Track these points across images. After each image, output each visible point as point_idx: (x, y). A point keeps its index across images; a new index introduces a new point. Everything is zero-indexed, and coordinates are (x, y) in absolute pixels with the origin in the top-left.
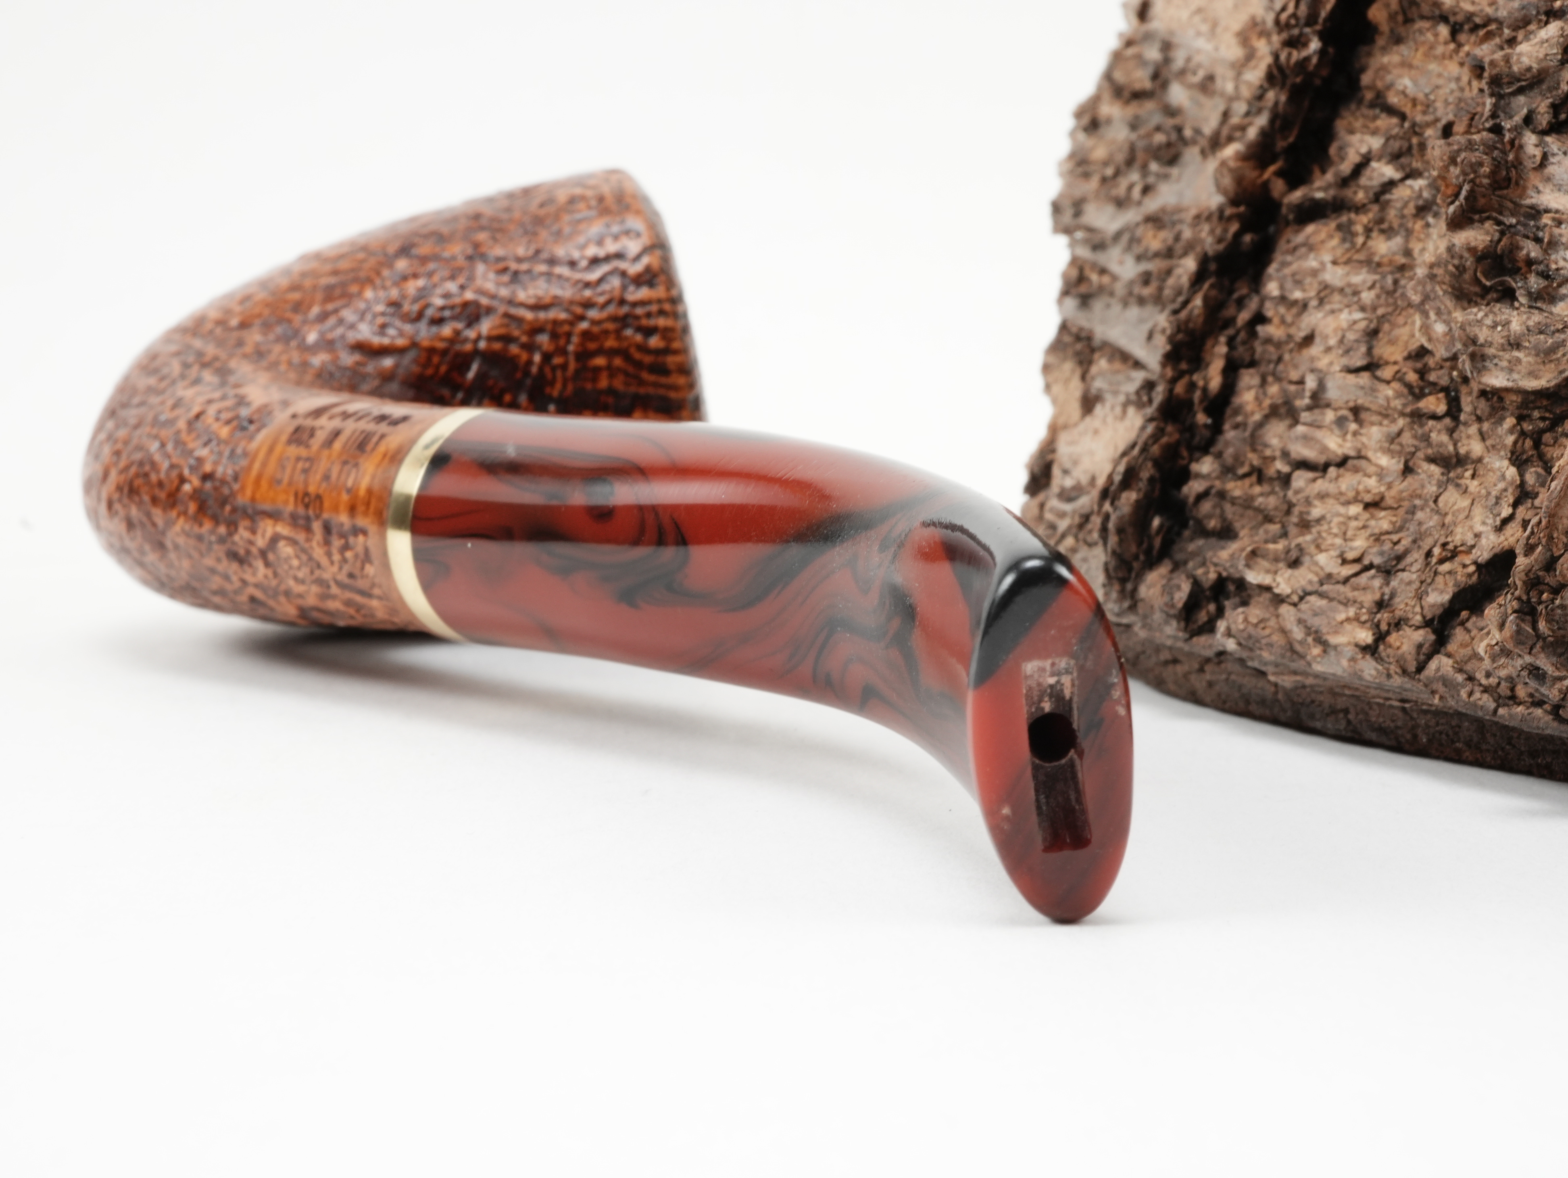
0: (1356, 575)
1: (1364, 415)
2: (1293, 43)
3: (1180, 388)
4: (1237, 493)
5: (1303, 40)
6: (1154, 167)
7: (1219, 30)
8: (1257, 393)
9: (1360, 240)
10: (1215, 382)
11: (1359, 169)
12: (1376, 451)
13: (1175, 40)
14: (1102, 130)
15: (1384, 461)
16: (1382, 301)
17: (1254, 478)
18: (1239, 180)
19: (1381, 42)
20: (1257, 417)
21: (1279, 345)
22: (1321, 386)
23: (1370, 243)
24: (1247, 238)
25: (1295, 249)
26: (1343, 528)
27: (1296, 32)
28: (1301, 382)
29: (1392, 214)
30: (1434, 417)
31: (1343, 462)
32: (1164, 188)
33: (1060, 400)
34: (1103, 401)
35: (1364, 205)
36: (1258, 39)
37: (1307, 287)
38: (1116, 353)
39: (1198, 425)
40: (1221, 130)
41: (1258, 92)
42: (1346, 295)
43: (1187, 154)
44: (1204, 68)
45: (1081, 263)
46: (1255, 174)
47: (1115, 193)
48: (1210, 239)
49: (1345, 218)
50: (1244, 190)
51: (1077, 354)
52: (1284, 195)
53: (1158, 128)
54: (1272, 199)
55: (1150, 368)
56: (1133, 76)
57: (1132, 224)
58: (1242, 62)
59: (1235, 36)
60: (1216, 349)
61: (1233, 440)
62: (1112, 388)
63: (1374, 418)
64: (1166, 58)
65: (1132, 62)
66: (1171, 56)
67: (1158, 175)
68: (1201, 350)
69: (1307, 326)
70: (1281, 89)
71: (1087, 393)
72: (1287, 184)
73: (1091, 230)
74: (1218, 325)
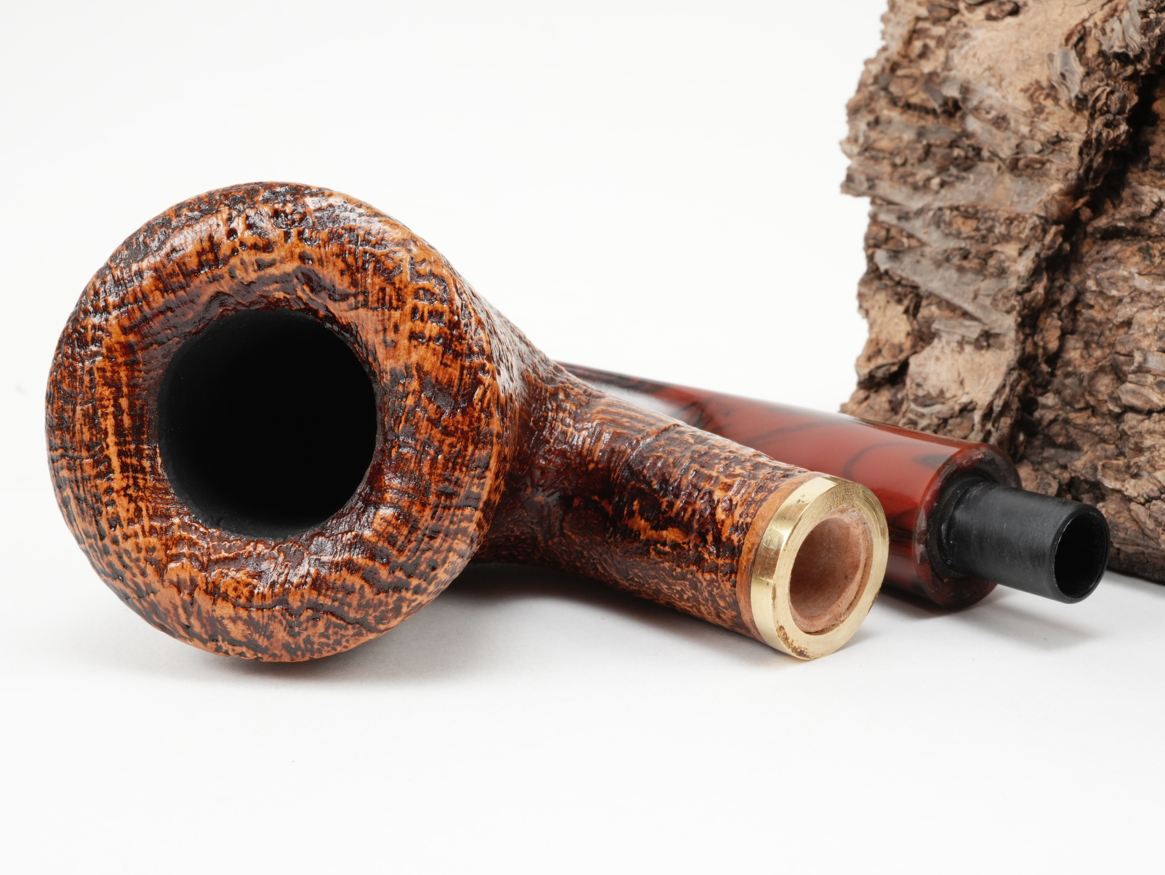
2: (1107, 125)
3: (1029, 348)
4: (1079, 421)
5: (1116, 123)
6: (953, 170)
7: (1004, 84)
8: (1082, 353)
9: (1157, 260)
10: (1053, 345)
13: (972, 86)
14: (883, 128)
17: (1089, 412)
18: (1062, 208)
20: (1086, 371)
21: (1100, 324)
22: (1145, 360)
24: (1066, 247)
25: (1105, 259)
27: (1110, 116)
28: (1129, 355)
31: (1162, 411)
32: (961, 187)
33: (879, 322)
34: (940, 338)
35: (1157, 236)
36: (1045, 99)
37: (1120, 288)
38: (944, 303)
39: (1041, 372)
40: (1018, 160)
41: (1055, 140)
42: (1153, 298)
43: (982, 167)
44: (996, 110)
45: (886, 226)
46: (1071, 204)
47: (909, 179)
48: (1037, 244)
49: (1143, 244)
50: (1064, 215)
51: (897, 294)
52: (1091, 220)
53: (952, 143)
54: (1081, 221)
55: (984, 322)
56: (912, 93)
57: (935, 207)
58: (1033, 113)
59: (1021, 91)
60: (1050, 320)
61: (1070, 385)
62: (947, 329)
64: (963, 97)
65: (907, 82)
66: (968, 97)
67: (956, 176)
68: (1037, 320)
69: (1124, 315)
70: (1096, 152)
71: (919, 326)
72: (1092, 213)
73: (891, 203)
74: (1051, 304)
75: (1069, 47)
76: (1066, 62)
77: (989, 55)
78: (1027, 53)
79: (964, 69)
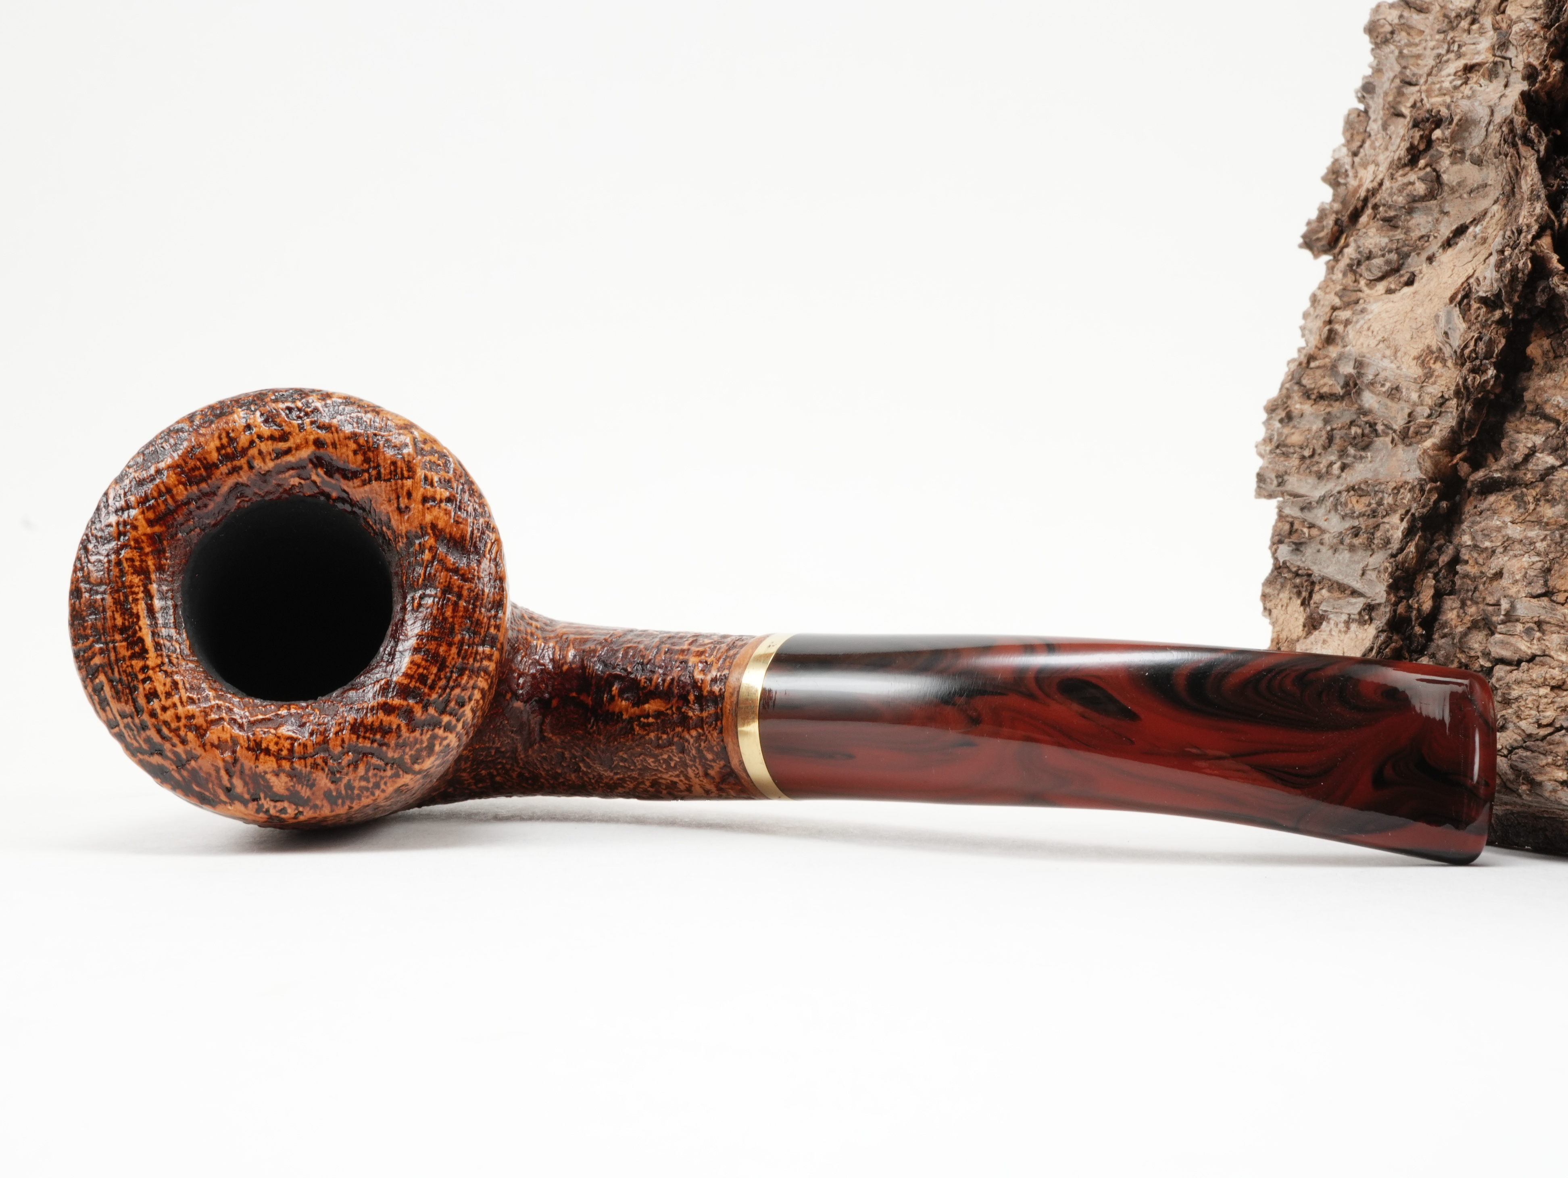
0: (1551, 734)
1: (1545, 627)
2: (1474, 371)
3: (1401, 609)
5: (1482, 368)
6: (1351, 451)
7: (1399, 354)
8: (1458, 612)
9: (1532, 507)
10: (1427, 605)
11: (1527, 458)
12: (1556, 651)
13: (1366, 360)
14: (1295, 422)
15: (1564, 657)
16: (1552, 549)
18: (1436, 464)
19: (1537, 370)
20: (1460, 629)
21: (1474, 579)
22: (1513, 606)
23: (1538, 509)
24: (1444, 504)
25: (1481, 513)
26: (1536, 704)
27: (1478, 362)
28: (1498, 604)
29: (1554, 489)
31: (1532, 659)
32: (1359, 467)
33: (1280, 621)
34: (1329, 620)
35: (1532, 482)
36: (1435, 363)
37: (1494, 539)
38: (1335, 585)
39: (1415, 635)
40: (1409, 428)
41: (1441, 401)
42: (1524, 545)
43: (1379, 442)
44: (1390, 381)
45: (1290, 520)
46: (1447, 459)
47: (1315, 468)
48: (1415, 505)
49: (1518, 492)
50: (1439, 471)
51: (1296, 586)
52: (1469, 475)
53: (1352, 423)
54: (1460, 477)
55: (1368, 595)
56: (1322, 382)
57: (1335, 492)
58: (1423, 379)
59: (1414, 359)
60: (1425, 581)
61: (1444, 646)
62: (1335, 610)
63: (1554, 629)
64: (1358, 373)
65: (1319, 372)
66: (1362, 371)
67: (1355, 457)
68: (1413, 583)
69: (1496, 566)
70: (1467, 401)
71: (1312, 614)
72: (1471, 467)
73: (1296, 496)
74: (1426, 564)
75: (1453, 305)
76: (1449, 321)
77: (1384, 327)
78: (1419, 319)
79: (1359, 343)
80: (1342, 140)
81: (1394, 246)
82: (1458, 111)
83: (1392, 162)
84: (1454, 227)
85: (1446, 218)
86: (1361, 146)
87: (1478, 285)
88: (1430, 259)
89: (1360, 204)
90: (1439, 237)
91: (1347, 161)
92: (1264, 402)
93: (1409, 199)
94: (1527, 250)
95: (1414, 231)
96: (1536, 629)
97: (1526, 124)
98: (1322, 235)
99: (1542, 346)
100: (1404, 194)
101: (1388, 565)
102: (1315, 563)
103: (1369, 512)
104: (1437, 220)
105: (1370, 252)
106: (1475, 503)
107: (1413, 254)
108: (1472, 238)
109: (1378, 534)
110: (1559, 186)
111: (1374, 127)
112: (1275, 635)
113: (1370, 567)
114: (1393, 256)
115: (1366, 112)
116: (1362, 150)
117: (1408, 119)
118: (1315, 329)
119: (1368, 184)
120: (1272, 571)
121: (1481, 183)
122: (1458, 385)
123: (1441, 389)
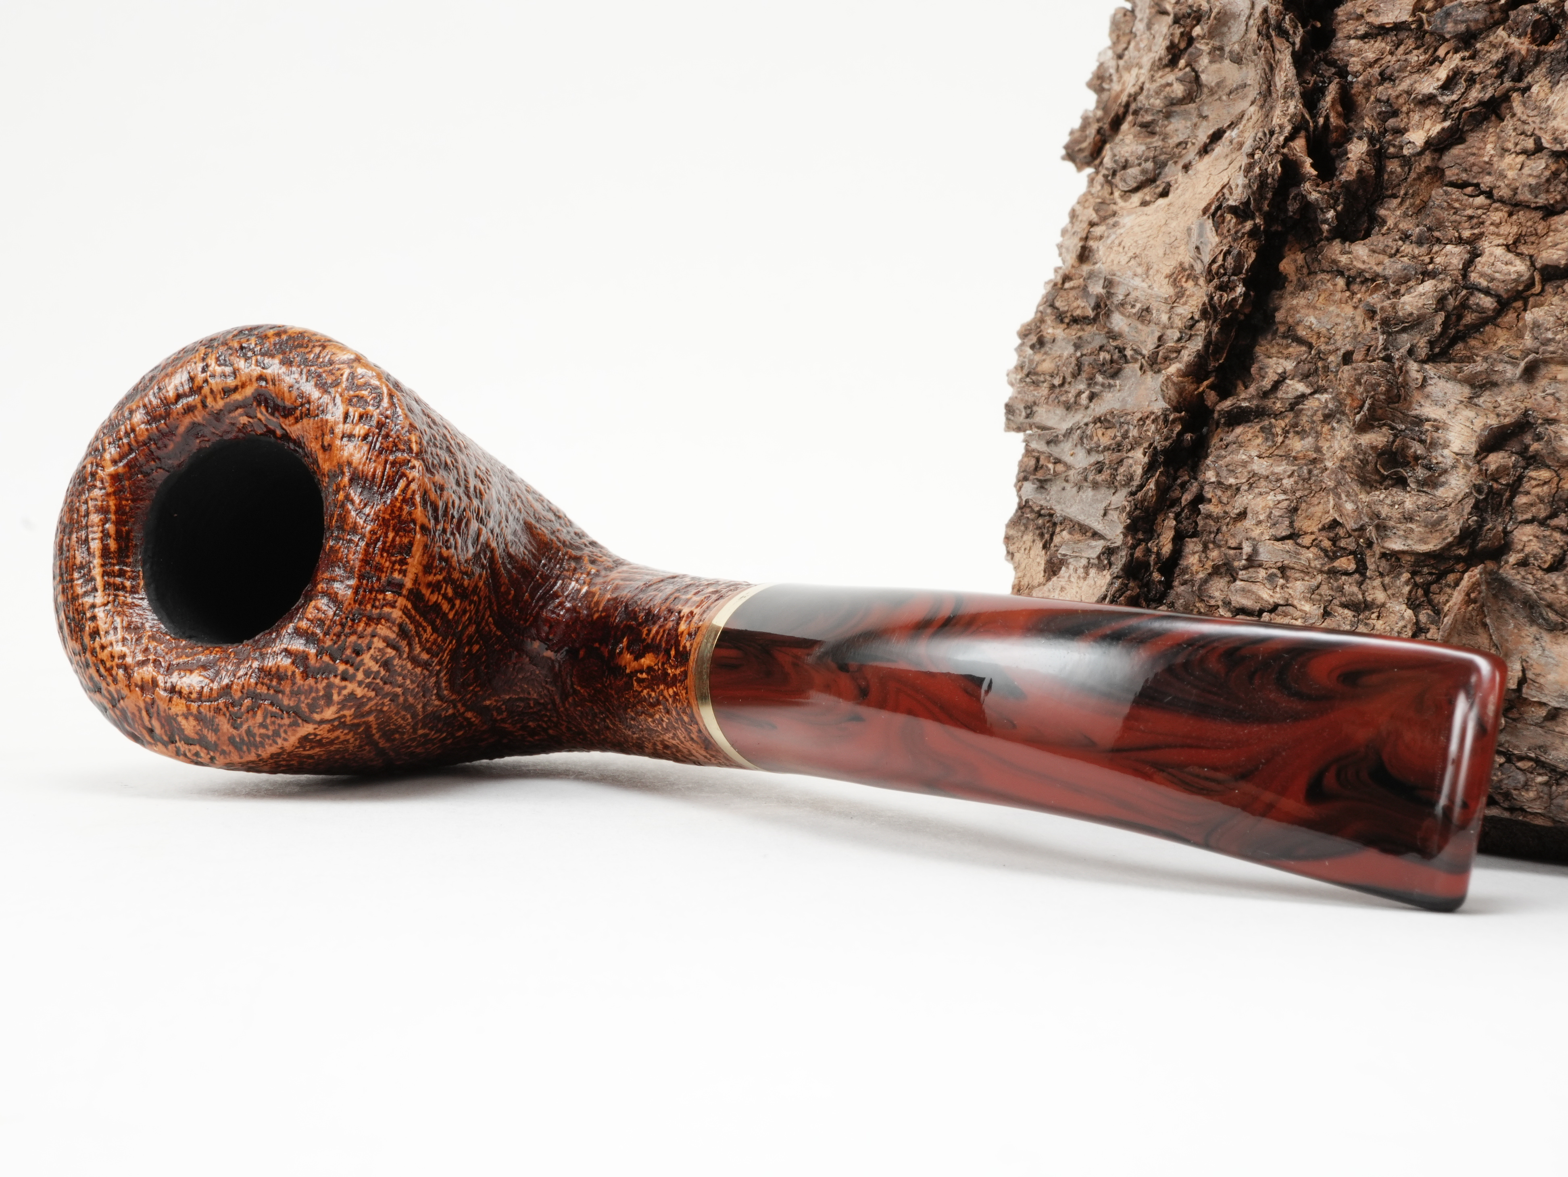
1: (1289, 573)
2: (1221, 288)
3: (1139, 553)
5: (1230, 285)
6: (1099, 378)
7: (1151, 272)
8: (1200, 557)
9: (1280, 439)
10: (1167, 549)
11: (1276, 385)
12: (1300, 600)
13: (1116, 279)
14: (1047, 348)
15: (1307, 607)
16: (1300, 486)
18: (1180, 392)
19: (1290, 288)
20: (1201, 575)
21: (1217, 520)
22: (1255, 551)
23: (1287, 442)
24: (1188, 436)
25: (1227, 446)
27: (1225, 279)
28: (1239, 548)
29: (1304, 420)
30: (1346, 573)
31: (1274, 609)
32: (1108, 396)
33: (1023, 566)
34: (1067, 565)
35: (1281, 412)
36: (1186, 281)
37: (1238, 475)
38: (1076, 526)
39: (1154, 582)
40: (1158, 353)
41: (1191, 322)
42: (1270, 482)
43: (1128, 369)
44: (1141, 302)
45: (1036, 454)
46: (1193, 387)
47: (1063, 398)
48: (1157, 437)
49: (1267, 423)
50: (1184, 400)
51: (1039, 528)
52: (1216, 404)
53: (1101, 348)
54: (1207, 407)
55: (1108, 538)
56: (1075, 304)
57: (1082, 424)
58: (1174, 298)
59: (1166, 277)
60: (1166, 522)
61: (1183, 593)
62: (1075, 554)
63: (1298, 575)
64: (1108, 292)
65: (1073, 293)
66: (1112, 291)
67: (1103, 385)
68: (1154, 524)
69: (1240, 505)
70: (1213, 322)
71: (1051, 559)
72: (1218, 395)
73: (1043, 428)
74: (1168, 503)
75: (1206, 217)
76: (1201, 235)
77: (1136, 242)
78: (1172, 234)
79: (1109, 260)
80: (1108, 42)
81: (1152, 155)
82: (1218, 4)
83: (1153, 64)
84: (1211, 132)
85: (1205, 123)
86: (1126, 49)
87: (1231, 194)
88: (1186, 168)
89: (1121, 110)
90: (1197, 143)
91: (1111, 64)
92: (1017, 327)
93: (1167, 103)
94: (1277, 152)
95: (1172, 137)
96: (1280, 575)
97: (1281, 13)
98: (1084, 145)
99: (1295, 261)
100: (1162, 97)
101: (1126, 503)
102: (1059, 502)
103: (1114, 446)
104: (1195, 125)
105: (1126, 161)
106: (1222, 435)
107: (1170, 163)
108: (1228, 143)
109: (1121, 470)
110: (1315, 82)
111: (1139, 27)
112: (1017, 582)
113: (1112, 507)
114: (1150, 165)
115: (1133, 11)
116: (1126, 53)
117: (1172, 16)
118: (1071, 248)
119: (1131, 89)
120: (1017, 511)
121: (1240, 83)
122: (1204, 304)
123: (1191, 310)
